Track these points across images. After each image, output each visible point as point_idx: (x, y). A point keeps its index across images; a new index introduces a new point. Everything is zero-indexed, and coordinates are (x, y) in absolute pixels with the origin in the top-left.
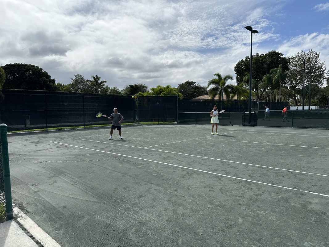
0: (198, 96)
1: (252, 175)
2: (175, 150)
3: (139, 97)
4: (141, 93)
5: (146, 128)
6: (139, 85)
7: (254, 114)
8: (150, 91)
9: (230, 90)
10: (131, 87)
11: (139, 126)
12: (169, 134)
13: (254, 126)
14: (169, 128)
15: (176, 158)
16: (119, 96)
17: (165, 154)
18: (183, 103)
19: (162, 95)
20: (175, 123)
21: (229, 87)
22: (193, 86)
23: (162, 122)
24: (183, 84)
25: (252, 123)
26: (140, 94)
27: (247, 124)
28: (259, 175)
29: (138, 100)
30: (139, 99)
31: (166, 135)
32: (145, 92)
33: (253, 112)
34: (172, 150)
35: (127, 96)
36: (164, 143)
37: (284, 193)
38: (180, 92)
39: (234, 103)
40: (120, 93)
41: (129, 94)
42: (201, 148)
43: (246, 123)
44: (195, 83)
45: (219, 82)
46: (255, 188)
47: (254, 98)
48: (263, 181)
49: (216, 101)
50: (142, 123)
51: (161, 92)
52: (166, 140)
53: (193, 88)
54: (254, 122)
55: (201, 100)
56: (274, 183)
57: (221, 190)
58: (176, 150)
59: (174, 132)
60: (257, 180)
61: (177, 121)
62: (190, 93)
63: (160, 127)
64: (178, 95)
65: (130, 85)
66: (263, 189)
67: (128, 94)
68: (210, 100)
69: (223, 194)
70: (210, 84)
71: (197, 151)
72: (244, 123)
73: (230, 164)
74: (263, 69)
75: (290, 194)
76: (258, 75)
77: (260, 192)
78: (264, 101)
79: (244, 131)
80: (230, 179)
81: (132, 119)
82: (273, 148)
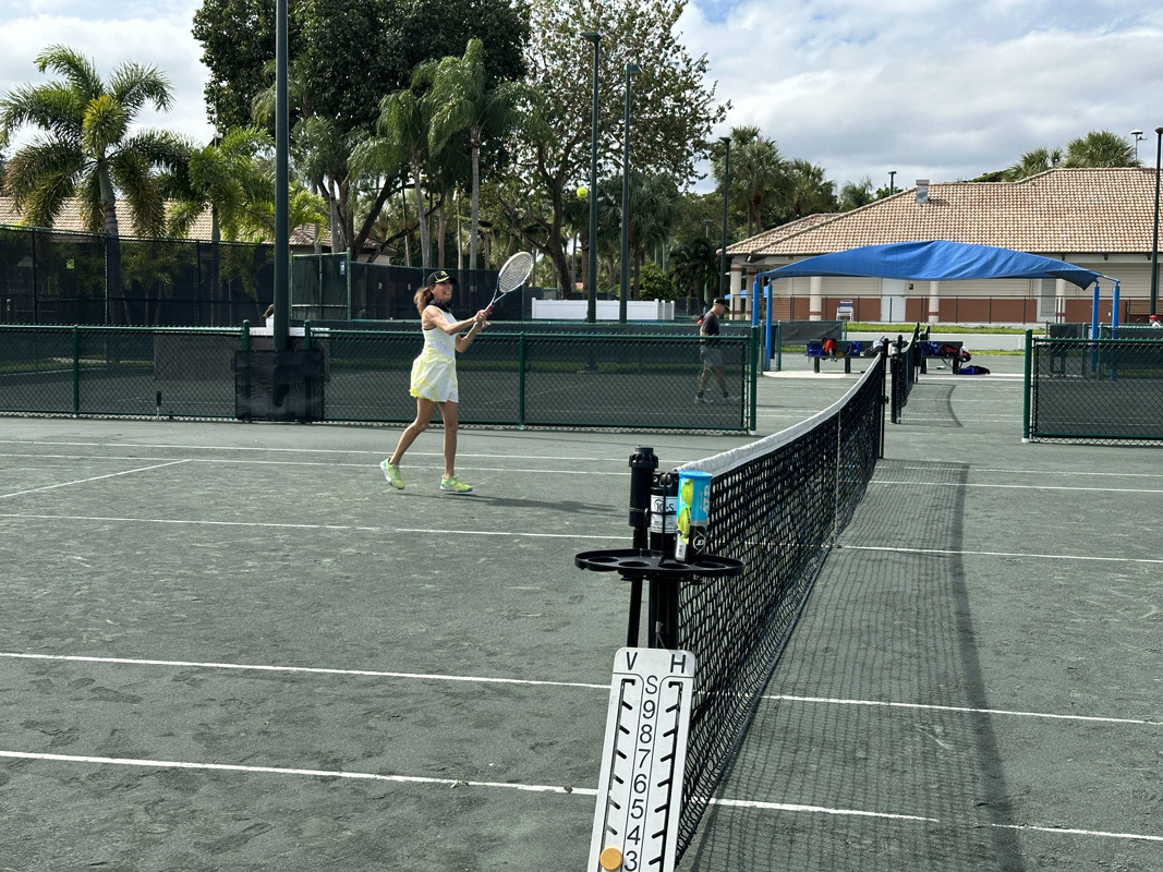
7: (305, 345)
9: (157, 171)
13: (307, 417)
21: (156, 149)
25: (296, 402)
27: (266, 410)
33: (300, 332)
43: (260, 403)
45: (82, 108)
49: (68, 247)
54: (308, 396)
68: (20, 232)
72: (243, 402)
74: (373, 52)
76: (348, 85)
79: (236, 454)
82: (387, 558)
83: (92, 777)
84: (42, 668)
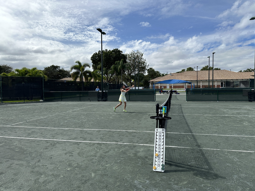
0: (62, 78)
1: (102, 138)
2: (40, 125)
3: (3, 78)
4: (6, 73)
6: (3, 66)
7: (105, 93)
9: (88, 74)
11: (2, 105)
12: (35, 111)
13: (105, 101)
14: (35, 105)
15: (40, 132)
18: (48, 84)
19: (27, 76)
20: (41, 100)
21: (87, 72)
22: (58, 69)
23: (28, 101)
24: (48, 67)
25: (104, 99)
26: (4, 74)
28: (108, 137)
32: (10, 73)
33: (104, 91)
34: (37, 126)
36: (29, 120)
37: (123, 147)
38: (46, 74)
39: (92, 84)
43: (100, 99)
44: (59, 67)
45: (80, 67)
46: (104, 147)
47: (106, 81)
48: (110, 141)
49: (78, 83)
50: (6, 102)
51: (26, 74)
52: (31, 116)
53: (58, 72)
55: (65, 81)
56: (117, 141)
57: (79, 154)
59: (40, 109)
60: (106, 141)
61: (43, 99)
64: (44, 77)
66: (110, 147)
68: (73, 81)
69: (80, 156)
70: (72, 69)
71: (61, 124)
72: (98, 99)
73: (87, 131)
74: (110, 61)
75: (127, 147)
76: (108, 64)
77: (107, 150)
78: (112, 83)
79: (98, 105)
80: (86, 144)
82: (117, 116)
83: (89, 144)
84: (81, 131)
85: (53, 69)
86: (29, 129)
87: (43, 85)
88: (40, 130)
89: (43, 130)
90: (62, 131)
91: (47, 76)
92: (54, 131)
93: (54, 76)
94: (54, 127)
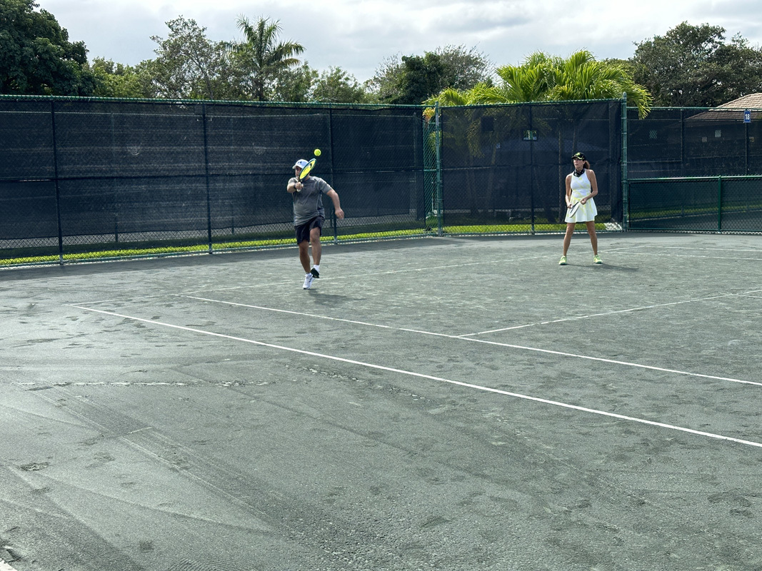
0: (734, 97)
2: (599, 346)
3: (445, 113)
4: (456, 93)
5: (476, 253)
6: (447, 56)
8: (498, 82)
10: (412, 64)
11: (442, 242)
12: (580, 276)
15: (596, 379)
16: (356, 109)
17: (551, 364)
18: (653, 134)
20: (612, 226)
22: (710, 45)
23: (551, 226)
24: (658, 39)
26: (448, 97)
29: (437, 123)
30: (441, 119)
31: (565, 282)
32: (472, 86)
34: (582, 348)
35: (391, 109)
36: (550, 317)
38: (641, 80)
40: (359, 95)
41: (402, 100)
42: (720, 340)
44: (718, 32)
50: (457, 229)
51: (544, 88)
52: (560, 303)
53: (710, 60)
55: (748, 117)
58: (603, 347)
61: (620, 220)
62: (695, 83)
63: (540, 248)
64: (631, 95)
65: (404, 59)
67: (394, 98)
71: (703, 353)
81: (413, 211)
85: (685, 45)
86: (550, 361)
87: (625, 142)
88: (597, 373)
89: (610, 372)
90: (709, 387)
91: (649, 89)
92: (662, 381)
93: (686, 87)
94: (668, 363)
